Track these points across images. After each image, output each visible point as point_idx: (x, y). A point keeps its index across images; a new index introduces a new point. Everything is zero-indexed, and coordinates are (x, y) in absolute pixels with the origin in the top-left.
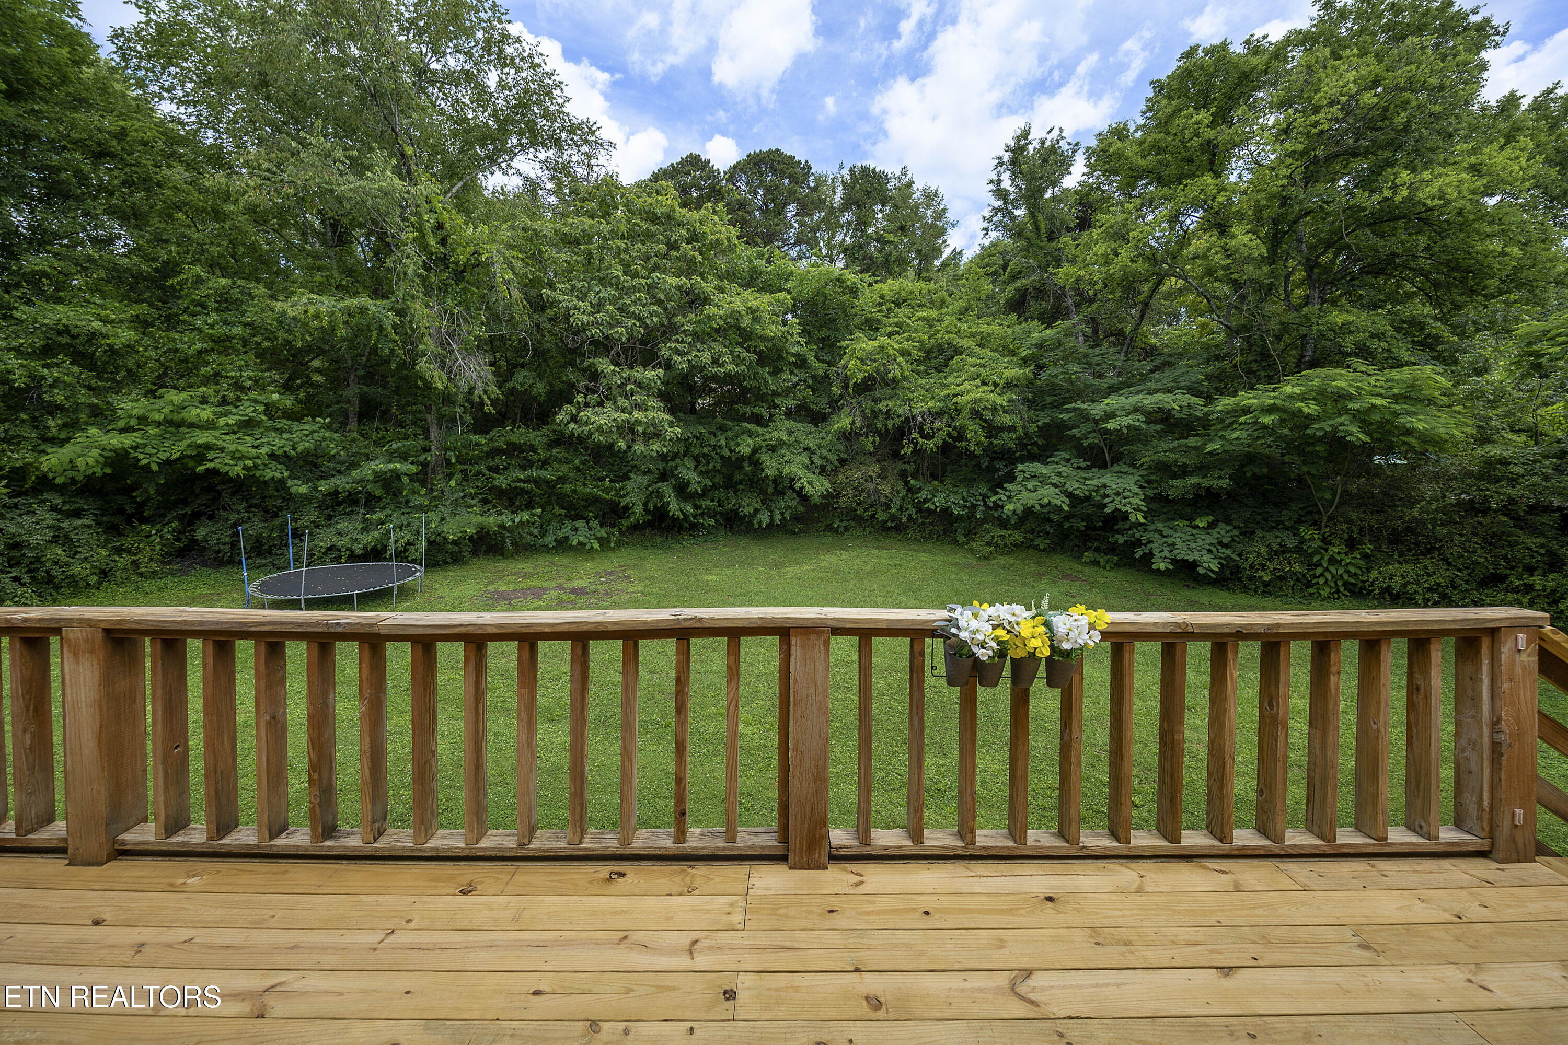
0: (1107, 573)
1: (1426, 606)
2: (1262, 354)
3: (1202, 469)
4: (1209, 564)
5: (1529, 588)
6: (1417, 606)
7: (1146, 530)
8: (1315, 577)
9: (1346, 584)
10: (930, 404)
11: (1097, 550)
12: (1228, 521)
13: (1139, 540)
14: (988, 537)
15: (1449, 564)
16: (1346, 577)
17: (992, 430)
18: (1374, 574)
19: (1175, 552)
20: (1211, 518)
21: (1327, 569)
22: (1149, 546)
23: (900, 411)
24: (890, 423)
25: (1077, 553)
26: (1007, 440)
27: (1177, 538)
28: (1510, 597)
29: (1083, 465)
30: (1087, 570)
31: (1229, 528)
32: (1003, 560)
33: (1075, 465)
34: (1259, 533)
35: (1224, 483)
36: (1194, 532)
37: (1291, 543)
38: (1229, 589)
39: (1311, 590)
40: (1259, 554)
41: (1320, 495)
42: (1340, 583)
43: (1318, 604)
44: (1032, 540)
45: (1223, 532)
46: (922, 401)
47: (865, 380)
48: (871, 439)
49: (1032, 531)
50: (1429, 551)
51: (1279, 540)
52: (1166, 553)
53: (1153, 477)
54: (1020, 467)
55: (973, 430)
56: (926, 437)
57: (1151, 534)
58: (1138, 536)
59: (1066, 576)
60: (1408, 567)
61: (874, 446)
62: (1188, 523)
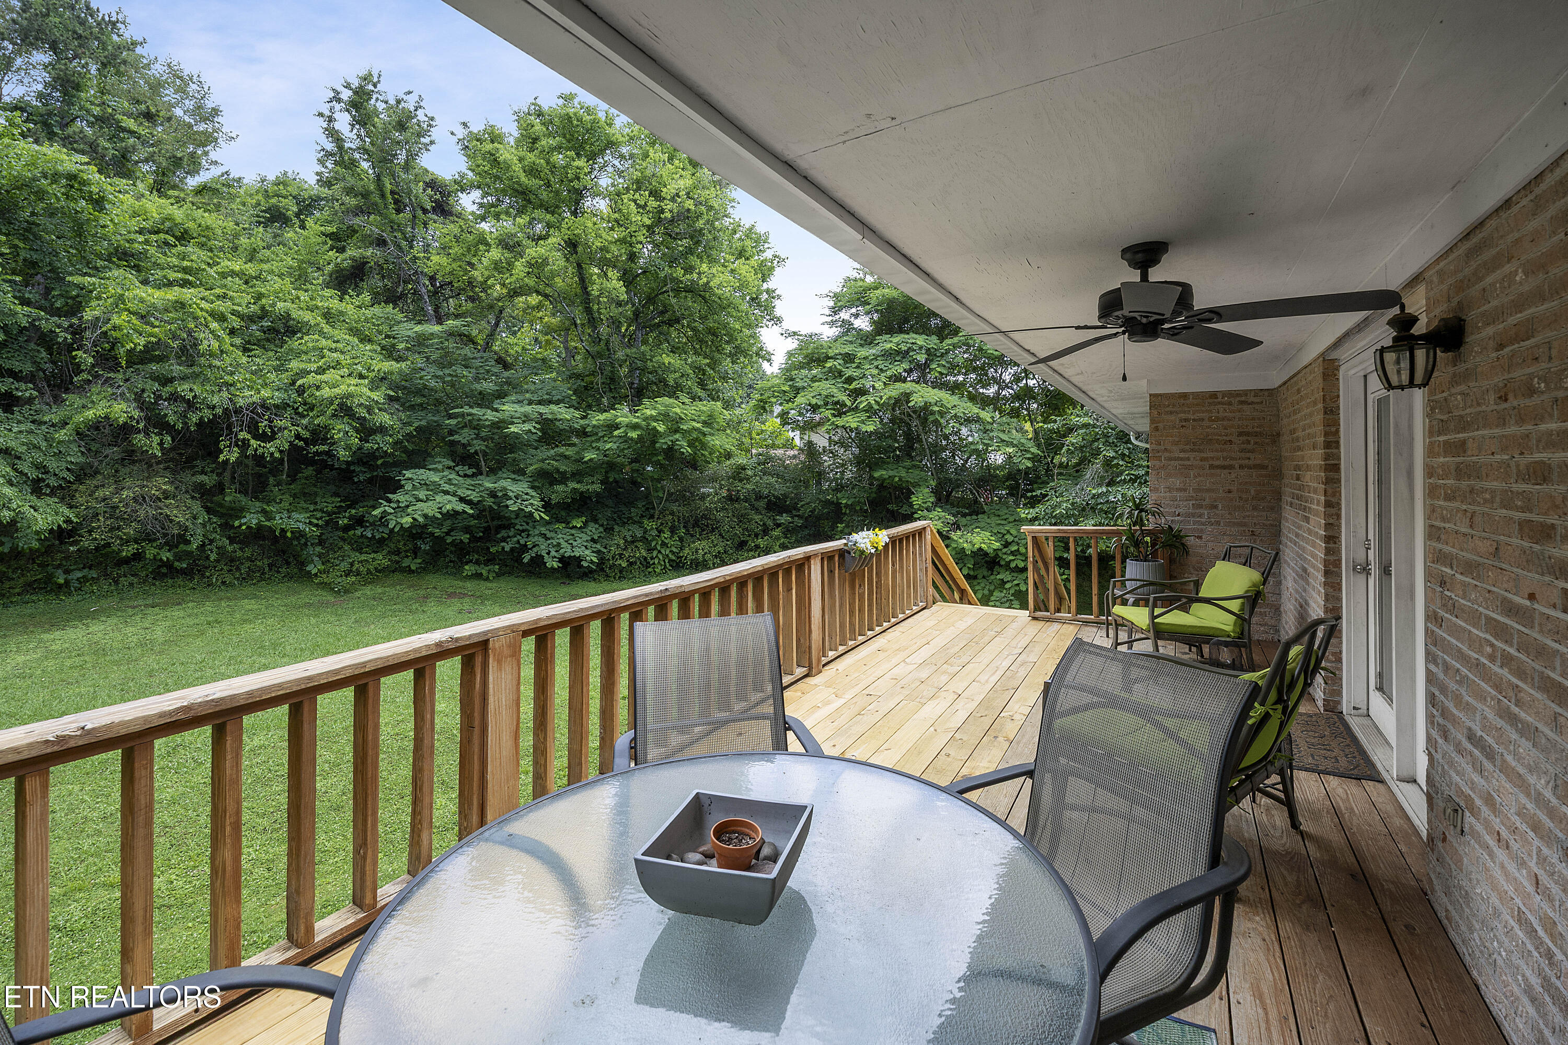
0: (489, 585)
1: (715, 568)
2: (611, 379)
3: (577, 476)
4: (589, 556)
5: (757, 547)
6: (709, 569)
7: (528, 535)
8: (652, 558)
9: (670, 560)
10: (265, 393)
11: (478, 563)
12: (595, 521)
13: (526, 545)
14: (344, 566)
15: (723, 537)
16: (670, 555)
17: (367, 431)
18: (687, 551)
19: (562, 551)
20: (584, 519)
21: (659, 552)
22: (535, 550)
23: (215, 400)
24: (194, 418)
25: (455, 569)
26: (383, 443)
27: (561, 538)
28: (751, 554)
29: (470, 472)
30: (468, 584)
31: (597, 526)
32: (368, 591)
33: (461, 473)
34: (617, 528)
35: (597, 487)
36: (573, 531)
37: (639, 534)
38: (595, 580)
39: (650, 570)
40: (618, 545)
41: (656, 494)
42: (667, 561)
43: (654, 579)
44: (398, 562)
45: (594, 530)
46: (250, 388)
47: (148, 348)
48: (156, 439)
49: (398, 552)
50: (713, 530)
51: (631, 533)
52: (553, 553)
53: (537, 484)
54: (408, 474)
55: (341, 430)
56: (264, 438)
57: (536, 538)
58: (522, 542)
59: (451, 595)
60: (704, 543)
61: (162, 449)
62: (564, 525)
